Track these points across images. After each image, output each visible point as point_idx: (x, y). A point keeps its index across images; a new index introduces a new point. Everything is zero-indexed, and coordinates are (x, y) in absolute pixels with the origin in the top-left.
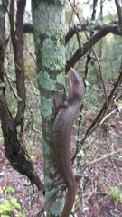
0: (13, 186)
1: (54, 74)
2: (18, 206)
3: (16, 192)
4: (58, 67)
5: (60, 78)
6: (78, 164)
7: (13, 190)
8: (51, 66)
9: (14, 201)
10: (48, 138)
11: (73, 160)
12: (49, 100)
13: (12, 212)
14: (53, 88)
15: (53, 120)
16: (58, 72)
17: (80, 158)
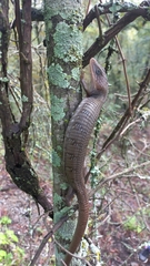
0: (9, 216)
1: (68, 67)
2: (16, 239)
3: (14, 223)
4: (73, 58)
5: (75, 73)
6: (93, 183)
7: (10, 221)
8: (66, 56)
9: (10, 233)
10: (59, 147)
11: (86, 178)
12: (62, 100)
13: (8, 246)
14: (67, 85)
15: (66, 125)
16: (74, 64)
17: (95, 175)
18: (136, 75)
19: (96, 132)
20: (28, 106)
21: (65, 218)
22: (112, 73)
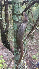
0: (3, 55)
1: (18, 15)
2: (4, 61)
3: (4, 57)
4: (19, 13)
5: (20, 17)
6: (24, 46)
7: (3, 57)
8: (17, 13)
12: (16, 24)
13: (2, 63)
14: (18, 20)
15: (17, 31)
16: (19, 15)
17: (25, 44)
18: (35, 19)
19: (25, 33)
20: (7, 26)
21: (17, 54)
22: (29, 18)
